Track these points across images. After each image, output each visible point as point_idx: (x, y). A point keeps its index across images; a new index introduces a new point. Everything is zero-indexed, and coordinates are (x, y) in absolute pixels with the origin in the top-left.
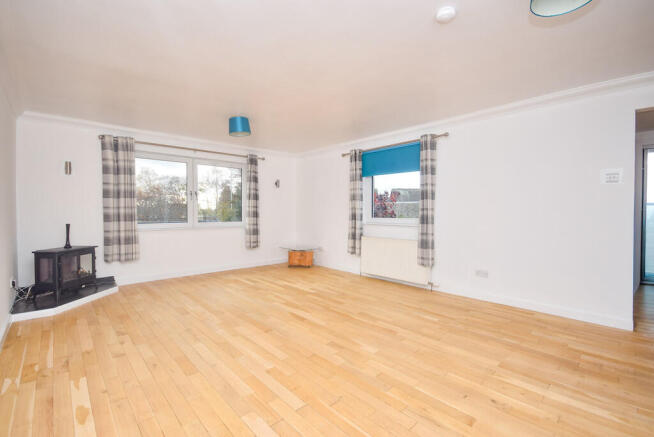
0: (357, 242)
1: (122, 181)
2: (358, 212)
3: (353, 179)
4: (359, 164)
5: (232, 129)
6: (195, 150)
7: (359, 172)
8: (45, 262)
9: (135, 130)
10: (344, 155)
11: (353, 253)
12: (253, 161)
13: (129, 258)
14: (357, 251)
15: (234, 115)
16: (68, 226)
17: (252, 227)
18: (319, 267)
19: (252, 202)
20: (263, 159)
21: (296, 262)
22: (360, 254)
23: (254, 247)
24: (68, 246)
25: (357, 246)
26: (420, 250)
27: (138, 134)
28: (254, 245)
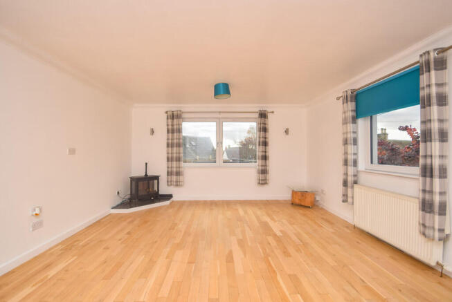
0: (349, 190)
1: (175, 137)
2: (351, 158)
3: (345, 122)
4: (351, 106)
5: (217, 93)
6: (220, 112)
7: (350, 114)
8: (141, 183)
9: (182, 105)
10: (338, 99)
11: (345, 201)
12: (263, 115)
13: (178, 184)
14: (350, 200)
15: (216, 83)
16: (146, 164)
17: (260, 168)
18: (322, 209)
19: (261, 148)
20: (273, 112)
21: (297, 201)
22: (353, 204)
23: (262, 184)
24: (146, 175)
25: (350, 194)
26: (421, 212)
27: (186, 108)
28: (263, 182)
